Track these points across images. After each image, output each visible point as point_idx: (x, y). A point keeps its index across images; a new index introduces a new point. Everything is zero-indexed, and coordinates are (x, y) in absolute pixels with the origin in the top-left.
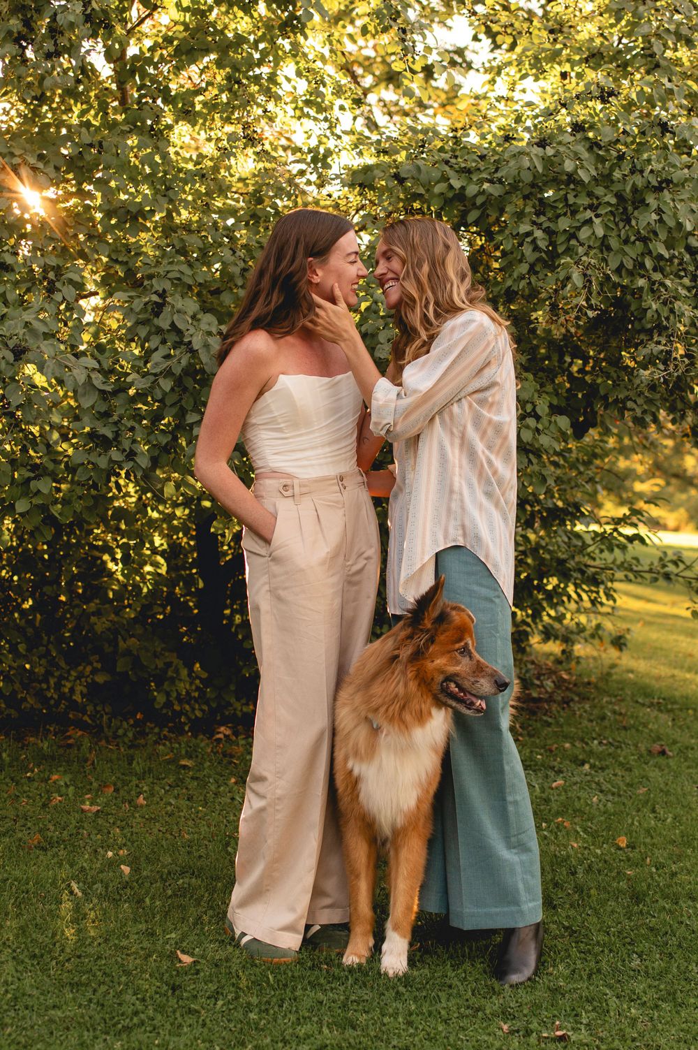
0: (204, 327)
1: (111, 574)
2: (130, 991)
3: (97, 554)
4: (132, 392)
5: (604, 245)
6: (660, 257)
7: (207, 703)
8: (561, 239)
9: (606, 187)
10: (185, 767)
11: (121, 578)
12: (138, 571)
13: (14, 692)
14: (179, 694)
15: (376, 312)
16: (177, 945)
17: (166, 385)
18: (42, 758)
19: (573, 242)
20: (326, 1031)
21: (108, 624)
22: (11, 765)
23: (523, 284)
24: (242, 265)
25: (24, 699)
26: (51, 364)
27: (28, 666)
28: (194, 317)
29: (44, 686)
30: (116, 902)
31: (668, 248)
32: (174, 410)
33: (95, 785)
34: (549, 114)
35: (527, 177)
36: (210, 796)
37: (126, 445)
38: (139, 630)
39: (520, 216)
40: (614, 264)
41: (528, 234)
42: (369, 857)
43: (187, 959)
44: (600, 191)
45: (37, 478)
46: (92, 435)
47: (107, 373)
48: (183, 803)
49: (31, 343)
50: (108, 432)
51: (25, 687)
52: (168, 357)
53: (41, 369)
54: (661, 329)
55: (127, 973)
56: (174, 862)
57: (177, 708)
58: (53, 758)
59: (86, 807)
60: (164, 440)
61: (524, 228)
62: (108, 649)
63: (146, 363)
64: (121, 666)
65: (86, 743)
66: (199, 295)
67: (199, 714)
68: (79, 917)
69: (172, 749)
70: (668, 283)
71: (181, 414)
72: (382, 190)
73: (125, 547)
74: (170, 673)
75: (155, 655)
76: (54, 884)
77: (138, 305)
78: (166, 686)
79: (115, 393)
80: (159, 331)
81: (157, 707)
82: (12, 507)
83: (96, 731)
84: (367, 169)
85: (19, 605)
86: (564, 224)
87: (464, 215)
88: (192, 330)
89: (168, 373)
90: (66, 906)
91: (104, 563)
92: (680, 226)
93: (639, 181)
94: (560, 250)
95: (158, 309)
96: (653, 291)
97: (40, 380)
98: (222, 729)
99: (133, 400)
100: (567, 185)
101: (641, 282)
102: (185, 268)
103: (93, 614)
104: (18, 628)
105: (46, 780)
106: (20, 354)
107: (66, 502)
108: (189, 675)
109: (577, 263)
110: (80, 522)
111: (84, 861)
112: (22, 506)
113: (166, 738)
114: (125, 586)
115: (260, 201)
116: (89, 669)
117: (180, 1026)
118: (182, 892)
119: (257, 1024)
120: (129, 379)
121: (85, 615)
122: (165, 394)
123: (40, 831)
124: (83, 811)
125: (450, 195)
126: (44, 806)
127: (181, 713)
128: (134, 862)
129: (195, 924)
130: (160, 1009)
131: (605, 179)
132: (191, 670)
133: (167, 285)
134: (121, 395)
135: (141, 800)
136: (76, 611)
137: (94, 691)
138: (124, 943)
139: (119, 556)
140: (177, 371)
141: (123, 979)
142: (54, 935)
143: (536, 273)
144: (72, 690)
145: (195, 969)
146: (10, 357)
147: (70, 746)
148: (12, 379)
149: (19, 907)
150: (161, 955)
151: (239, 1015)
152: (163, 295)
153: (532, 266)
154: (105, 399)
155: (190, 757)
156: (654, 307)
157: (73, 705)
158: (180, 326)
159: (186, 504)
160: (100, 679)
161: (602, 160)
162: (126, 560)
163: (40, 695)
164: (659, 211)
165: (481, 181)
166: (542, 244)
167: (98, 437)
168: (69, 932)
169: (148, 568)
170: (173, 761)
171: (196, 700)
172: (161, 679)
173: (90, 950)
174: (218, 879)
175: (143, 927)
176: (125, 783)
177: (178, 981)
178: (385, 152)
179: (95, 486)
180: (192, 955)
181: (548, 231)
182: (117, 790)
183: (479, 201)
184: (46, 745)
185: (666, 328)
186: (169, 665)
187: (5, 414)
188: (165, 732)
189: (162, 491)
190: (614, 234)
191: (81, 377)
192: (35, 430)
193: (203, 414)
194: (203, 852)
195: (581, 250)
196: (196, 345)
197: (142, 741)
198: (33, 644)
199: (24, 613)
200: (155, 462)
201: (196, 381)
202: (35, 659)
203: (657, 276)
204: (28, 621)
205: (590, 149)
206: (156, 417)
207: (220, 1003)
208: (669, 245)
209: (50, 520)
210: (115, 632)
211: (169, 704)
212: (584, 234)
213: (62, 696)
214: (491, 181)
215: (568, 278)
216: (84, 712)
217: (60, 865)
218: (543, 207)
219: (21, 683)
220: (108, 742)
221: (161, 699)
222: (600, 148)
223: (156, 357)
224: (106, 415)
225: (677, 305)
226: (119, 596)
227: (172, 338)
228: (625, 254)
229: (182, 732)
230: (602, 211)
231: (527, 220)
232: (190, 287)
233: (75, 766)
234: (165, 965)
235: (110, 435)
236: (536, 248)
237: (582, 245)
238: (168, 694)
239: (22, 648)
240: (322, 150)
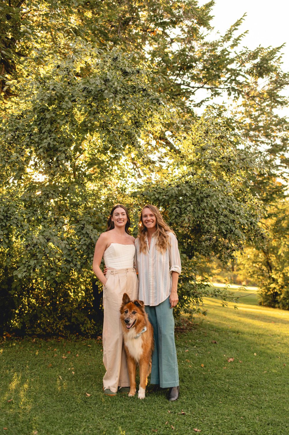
0: (94, 233)
1: (70, 296)
2: (74, 403)
3: (66, 290)
4: (76, 249)
5: (194, 211)
6: (208, 214)
7: (95, 330)
8: (183, 210)
9: (194, 197)
10: (89, 347)
11: (73, 297)
12: (77, 295)
13: (45, 328)
14: (88, 328)
15: (137, 228)
16: (86, 391)
17: (85, 247)
18: (52, 345)
19: (186, 211)
20: (123, 412)
21: (69, 309)
22: (44, 347)
23: (174, 221)
24: (104, 217)
25: (47, 329)
26: (56, 243)
27: (48, 321)
28: (91, 230)
29: (53, 326)
30: (71, 381)
31: (210, 212)
32: (87, 254)
33: (66, 351)
34: (180, 179)
35: (174, 195)
36: (95, 354)
37: (74, 262)
38: (77, 311)
39: (173, 204)
40: (196, 216)
41: (175, 209)
42: (134, 368)
43: (89, 395)
44: (192, 198)
45: (52, 271)
46: (66, 260)
47: (69, 244)
48: (89, 356)
49: (51, 238)
50: (70, 259)
51: (48, 326)
52: (85, 240)
53: (54, 244)
54: (208, 232)
55: (74, 398)
56: (86, 371)
57: (87, 331)
58: (55, 345)
59: (64, 357)
60: (84, 261)
61: (173, 207)
62: (69, 316)
63: (80, 242)
64: (73, 320)
65: (63, 340)
66: (93, 224)
67: (93, 333)
68: (61, 384)
69: (86, 342)
70: (210, 220)
71: (88, 254)
72: (139, 197)
73: (74, 289)
74: (85, 322)
75: (82, 317)
76: (55, 376)
77: (78, 227)
78: (84, 325)
79: (72, 249)
80: (83, 234)
81: (82, 331)
82: (46, 278)
83: (66, 338)
84: (135, 192)
85: (46, 305)
86: (183, 206)
87: (159, 203)
88: (91, 234)
89: (85, 244)
90: (58, 382)
91: (69, 293)
92: (213, 206)
93: (202, 196)
94: (183, 212)
95: (83, 228)
96: (206, 222)
97: (53, 246)
98: (99, 337)
99: (76, 251)
100: (184, 196)
101: (203, 220)
102: (89, 218)
103: (66, 306)
104: (46, 311)
105: (53, 350)
106: (48, 240)
107: (59, 277)
108: (91, 323)
109: (187, 216)
110: (62, 283)
111: (63, 370)
112: (48, 278)
113: (84, 339)
114: (74, 299)
115: (108, 201)
116: (64, 321)
117: (87, 411)
118: (88, 378)
119: (106, 410)
120: (75, 246)
121: (63, 307)
122: (84, 250)
123: (51, 363)
124: (62, 358)
125: (156, 199)
126: (52, 357)
127: (88, 333)
128: (76, 371)
129: (91, 386)
130: (82, 407)
131: (194, 195)
132: (91, 321)
133: (85, 222)
134: (73, 250)
135: (77, 355)
136: (61, 306)
137: (65, 327)
138: (73, 391)
139: (72, 291)
140: (87, 244)
141: (73, 400)
142: (55, 389)
143: (177, 218)
144: (60, 327)
145: (91, 397)
146: (46, 241)
147: (59, 342)
148: (46, 246)
149: (46, 382)
150: (82, 394)
151: (101, 408)
152: (84, 225)
153: (176, 217)
154: (69, 251)
155: (90, 344)
156: (207, 226)
157: (60, 331)
158: (88, 232)
159: (89, 278)
160: (67, 324)
161: (192, 190)
162: (74, 292)
163: (51, 328)
164: (207, 203)
165: (163, 196)
166: (178, 211)
167: (67, 260)
168: (59, 388)
169: (80, 294)
170: (86, 345)
171: (92, 329)
172: (83, 324)
173: (64, 393)
174: (97, 375)
175: (78, 387)
176: (73, 351)
177: (86, 400)
178: (140, 188)
179: (67, 273)
180: (90, 394)
181: (180, 208)
182: (71, 353)
183: (163, 200)
184: (53, 341)
185: (210, 232)
186: (85, 320)
187: (44, 255)
188: (84, 338)
189: (83, 274)
190: (196, 208)
191: (63, 246)
192: (52, 259)
193: (94, 254)
194: (93, 368)
195: (188, 213)
196: (92, 237)
197: (78, 340)
198: (50, 314)
199: (47, 307)
200: (82, 267)
201: (92, 246)
202: (50, 318)
203: (207, 219)
204: (49, 309)
205: (190, 187)
206: (82, 256)
207: (97, 405)
208: (210, 211)
209: (55, 282)
210: (71, 311)
211: (85, 331)
212: (188, 209)
213: (57, 328)
214: (165, 196)
215: (185, 219)
216: (63, 333)
217: (57, 372)
218: (178, 202)
219: (47, 325)
220: (69, 340)
221: (83, 329)
222: (192, 187)
223: (82, 240)
224: (70, 255)
225: (212, 226)
226: (72, 302)
227: (86, 235)
228: (199, 213)
229: (88, 338)
230: (193, 203)
231: (174, 205)
232: (91, 222)
233: (60, 347)
234: (83, 396)
235: (70, 260)
236: (177, 212)
237: (188, 211)
238: (85, 328)
239: (47, 316)
240: (124, 188)
